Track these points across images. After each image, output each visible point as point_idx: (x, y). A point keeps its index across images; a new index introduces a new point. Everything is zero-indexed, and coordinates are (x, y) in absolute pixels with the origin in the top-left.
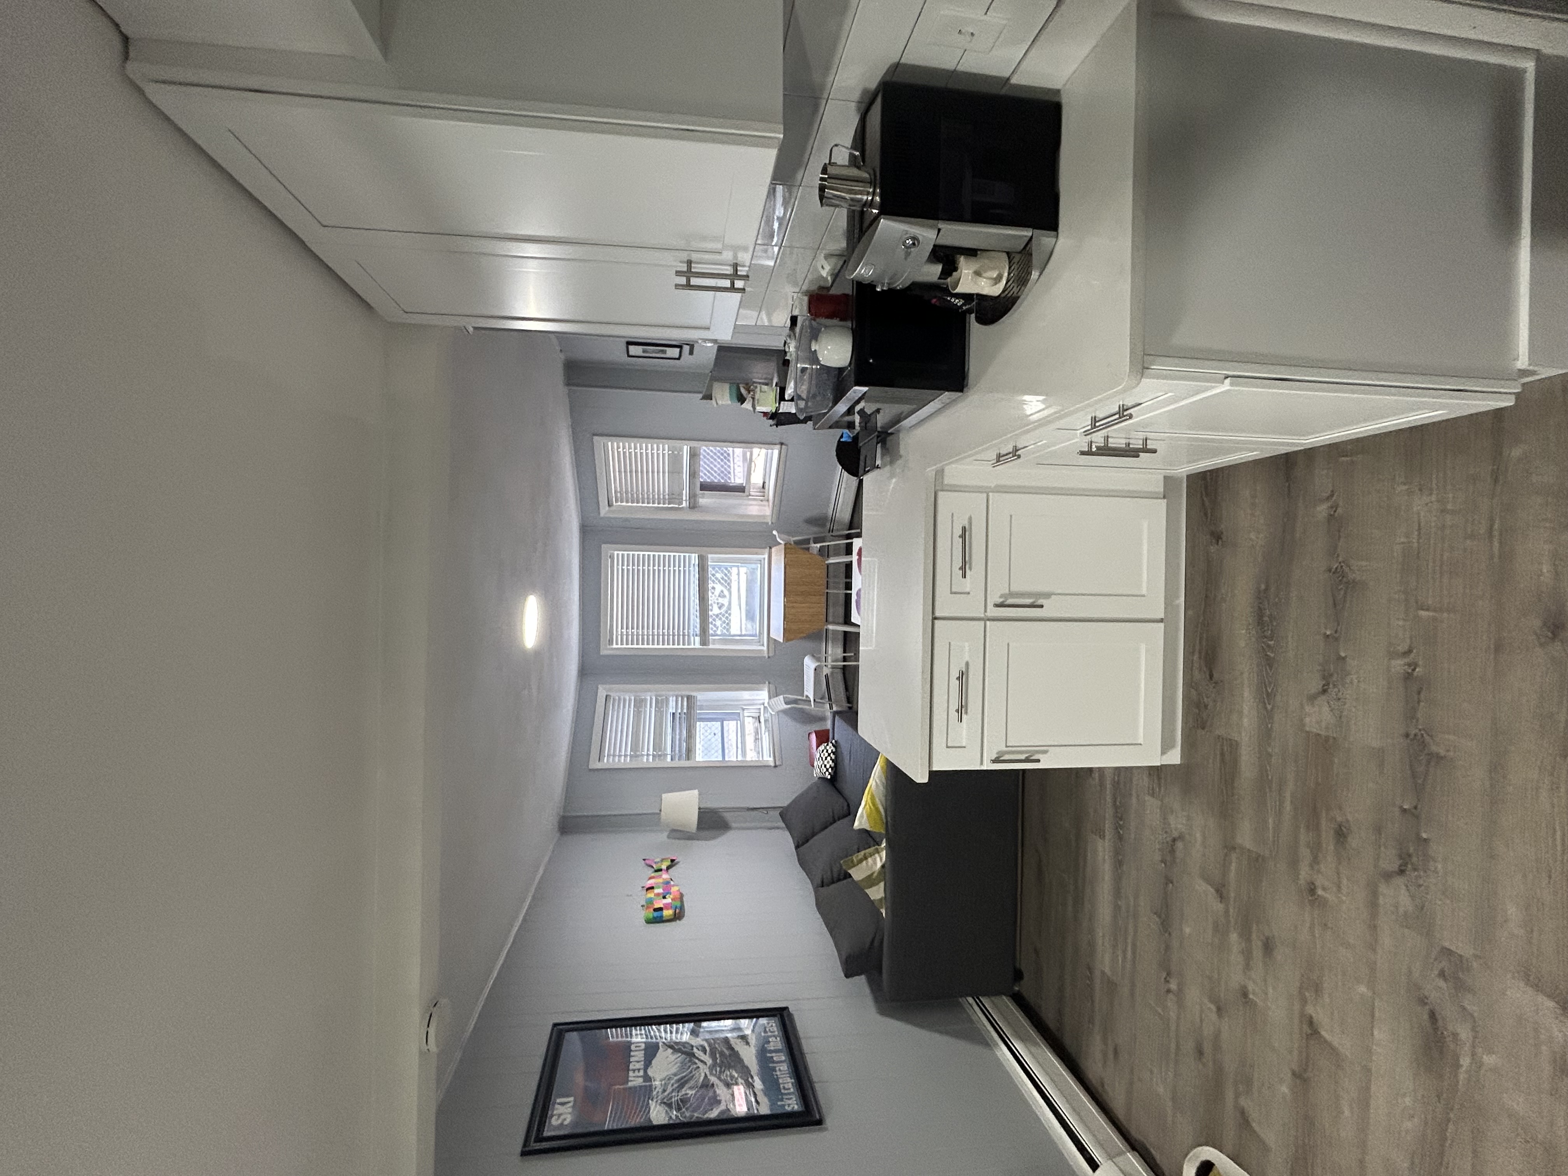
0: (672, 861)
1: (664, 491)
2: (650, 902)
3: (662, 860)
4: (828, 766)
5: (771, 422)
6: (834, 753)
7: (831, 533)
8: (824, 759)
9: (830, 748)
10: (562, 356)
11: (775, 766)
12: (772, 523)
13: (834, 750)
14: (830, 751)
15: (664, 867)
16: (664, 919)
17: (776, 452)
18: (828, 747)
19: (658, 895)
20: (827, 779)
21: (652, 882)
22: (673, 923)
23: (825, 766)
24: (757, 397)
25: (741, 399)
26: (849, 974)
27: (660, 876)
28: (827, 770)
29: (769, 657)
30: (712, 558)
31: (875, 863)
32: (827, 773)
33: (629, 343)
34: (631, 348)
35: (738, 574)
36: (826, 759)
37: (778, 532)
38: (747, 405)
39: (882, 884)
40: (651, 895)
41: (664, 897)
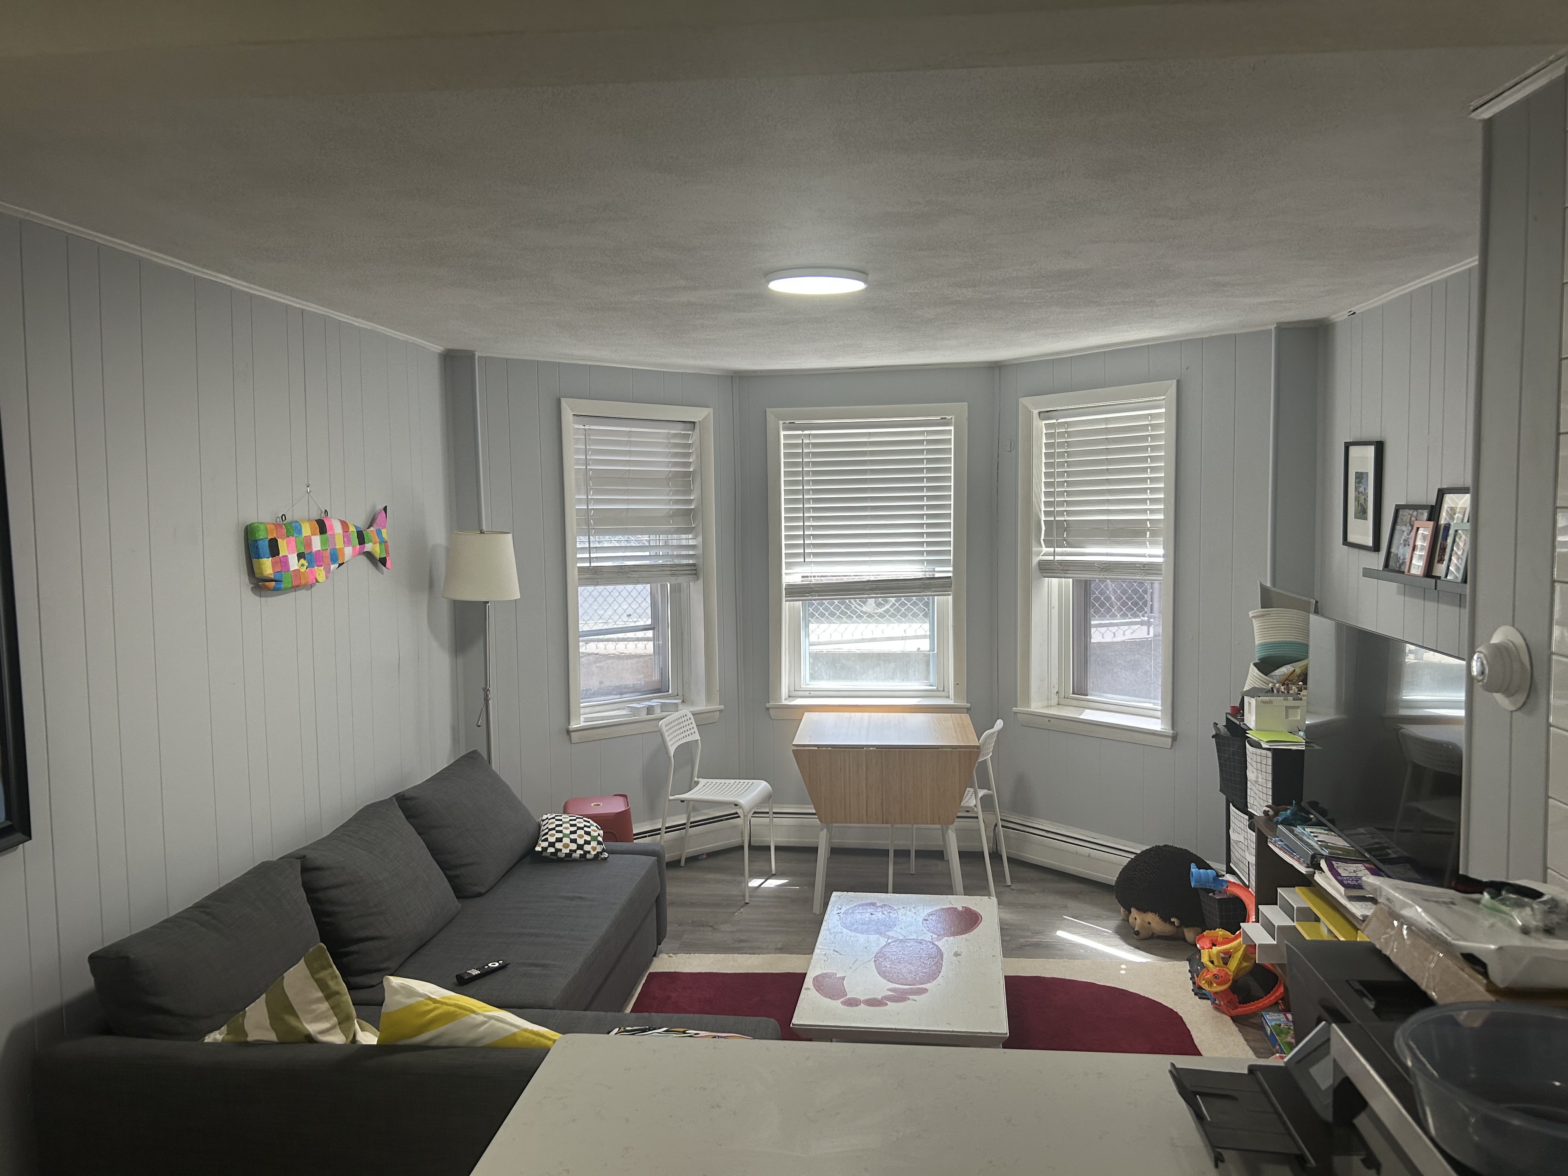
0: (383, 561)
1: (1069, 513)
2: (293, 529)
3: (383, 542)
4: (559, 845)
5: (1222, 723)
6: (582, 856)
7: (1000, 823)
8: (573, 836)
9: (593, 848)
10: (1340, 316)
11: (569, 732)
12: (1016, 713)
13: (588, 856)
14: (587, 848)
15: (368, 547)
16: (254, 560)
17: (1156, 725)
18: (594, 844)
19: (308, 543)
20: (536, 844)
21: (338, 529)
22: (245, 578)
23: (559, 840)
24: (1278, 700)
25: (1266, 665)
26: (97, 961)
27: (347, 542)
28: (552, 845)
29: (768, 709)
30: (945, 602)
31: (317, 1019)
32: (545, 844)
33: (1380, 447)
34: (1371, 450)
35: (917, 637)
36: (574, 841)
37: (999, 732)
38: (1254, 677)
39: (272, 1037)
40: (306, 530)
41: (300, 556)
